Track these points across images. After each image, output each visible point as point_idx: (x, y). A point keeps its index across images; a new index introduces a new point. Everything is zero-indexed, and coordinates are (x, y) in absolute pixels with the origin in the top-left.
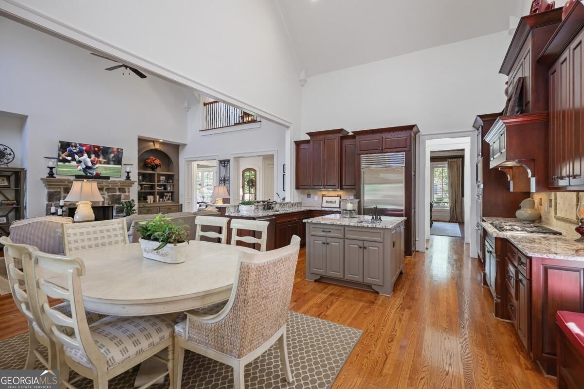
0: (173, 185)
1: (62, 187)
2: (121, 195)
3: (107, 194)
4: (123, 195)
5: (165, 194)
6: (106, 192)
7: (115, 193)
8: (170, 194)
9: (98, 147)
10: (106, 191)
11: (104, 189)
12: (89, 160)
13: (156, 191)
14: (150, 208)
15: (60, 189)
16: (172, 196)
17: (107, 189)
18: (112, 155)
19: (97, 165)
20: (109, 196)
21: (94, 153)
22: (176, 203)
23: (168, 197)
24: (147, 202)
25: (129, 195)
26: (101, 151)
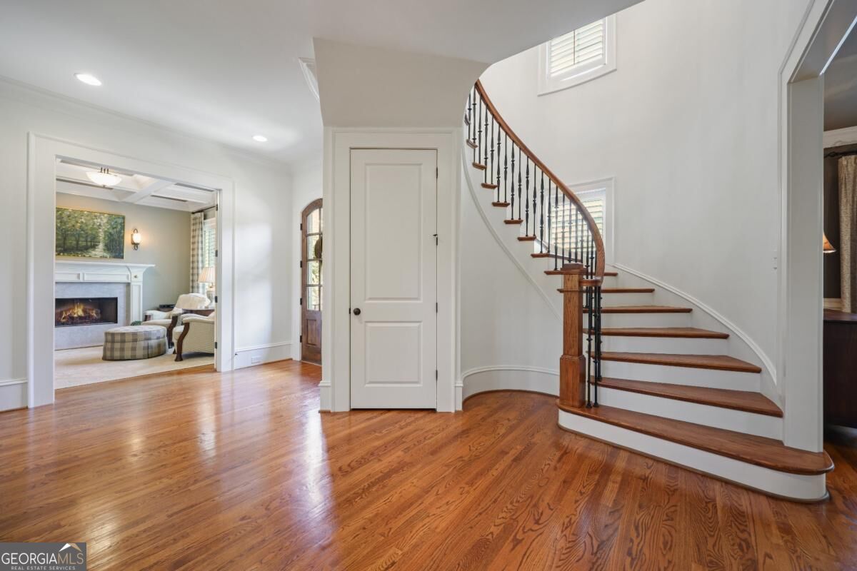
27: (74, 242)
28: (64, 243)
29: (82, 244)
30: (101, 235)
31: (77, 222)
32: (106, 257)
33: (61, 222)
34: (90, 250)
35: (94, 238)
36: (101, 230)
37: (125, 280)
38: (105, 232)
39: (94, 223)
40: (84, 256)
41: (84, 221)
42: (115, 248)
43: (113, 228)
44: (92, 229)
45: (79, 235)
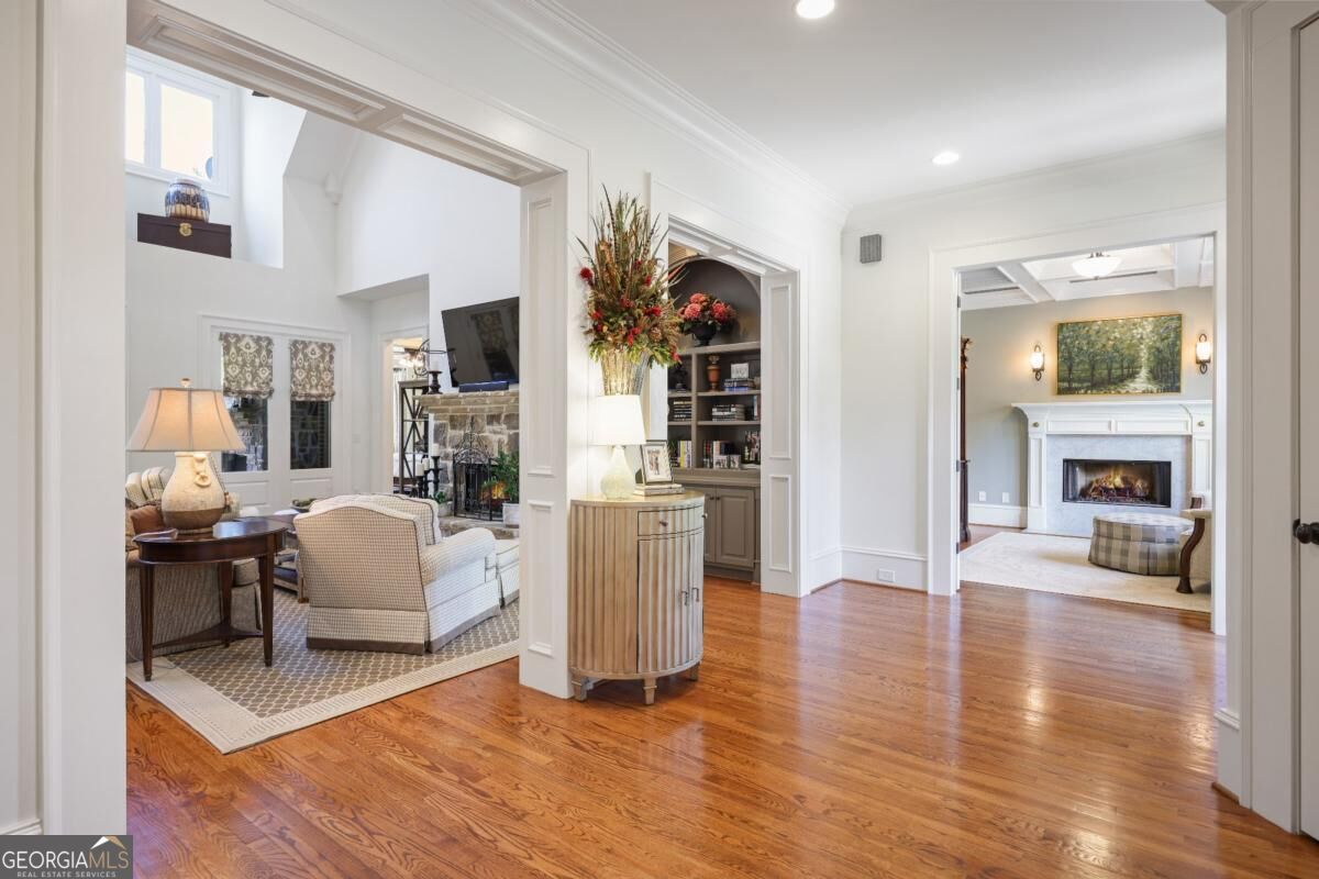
1: (448, 415)
3: (506, 431)
6: (504, 427)
10: (504, 423)
13: (694, 423)
15: (445, 418)
17: (506, 416)
20: (509, 436)
23: (755, 450)
24: (679, 465)
27: (1106, 372)
28: (1093, 375)
29: (1116, 372)
30: (1144, 354)
31: (1109, 339)
32: (1152, 392)
33: (1088, 343)
34: (1126, 382)
35: (1133, 361)
36: (1142, 346)
37: (1182, 430)
38: (1150, 348)
39: (1133, 337)
40: (1119, 393)
41: (1118, 336)
42: (1167, 375)
43: (1163, 340)
44: (1131, 346)
45: (1112, 360)
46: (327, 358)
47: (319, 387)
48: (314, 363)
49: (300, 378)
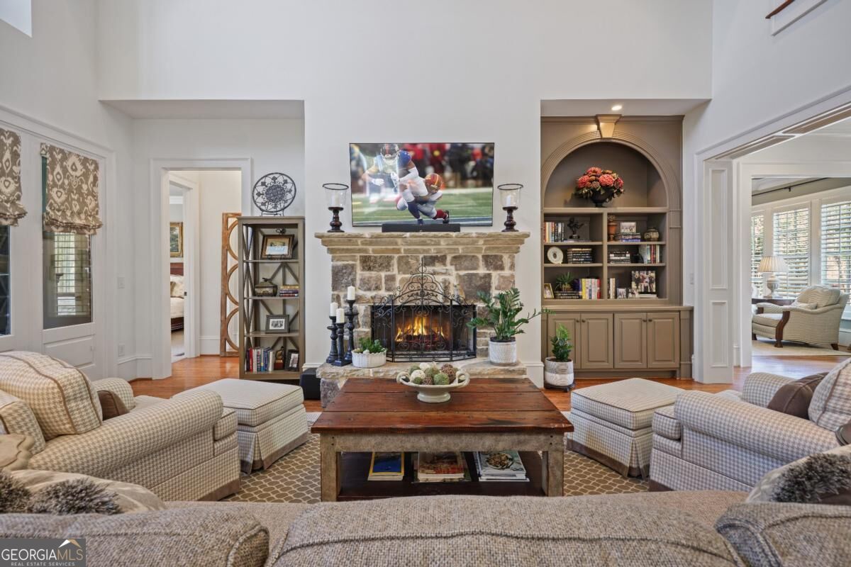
0: (662, 247)
1: (358, 255)
2: (489, 275)
3: (454, 273)
4: (495, 275)
5: (637, 274)
6: (451, 268)
7: (475, 269)
8: (653, 275)
9: (440, 147)
10: (451, 265)
11: (449, 258)
12: (421, 181)
13: (606, 265)
14: (584, 316)
15: (354, 259)
16: (658, 280)
17: (455, 258)
18: (472, 164)
19: (440, 192)
20: (459, 277)
21: (432, 164)
22: (671, 303)
23: (645, 284)
24: (580, 297)
25: (513, 276)
26: (446, 158)
46: (91, 179)
47: (83, 216)
48: (75, 184)
49: (59, 200)
